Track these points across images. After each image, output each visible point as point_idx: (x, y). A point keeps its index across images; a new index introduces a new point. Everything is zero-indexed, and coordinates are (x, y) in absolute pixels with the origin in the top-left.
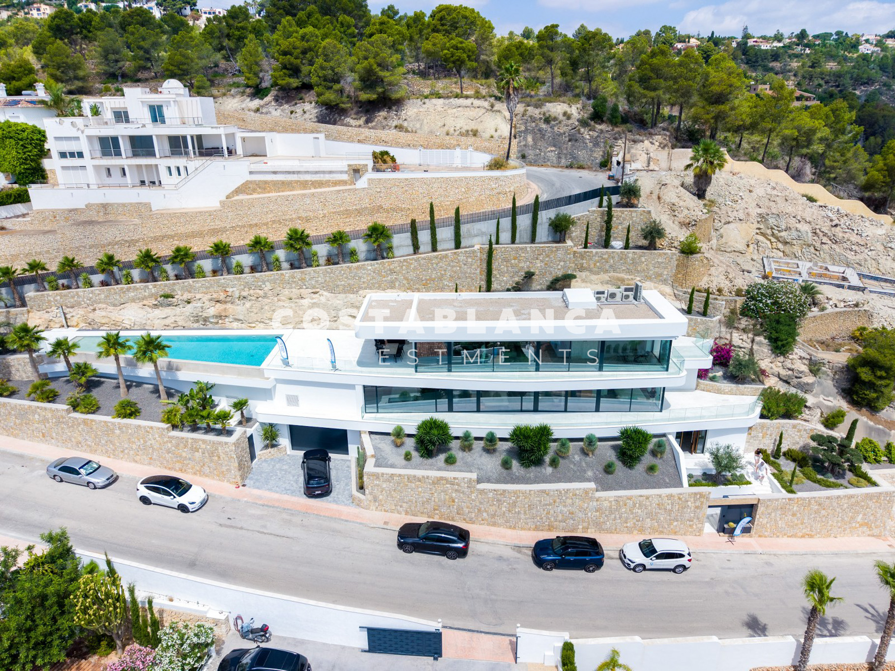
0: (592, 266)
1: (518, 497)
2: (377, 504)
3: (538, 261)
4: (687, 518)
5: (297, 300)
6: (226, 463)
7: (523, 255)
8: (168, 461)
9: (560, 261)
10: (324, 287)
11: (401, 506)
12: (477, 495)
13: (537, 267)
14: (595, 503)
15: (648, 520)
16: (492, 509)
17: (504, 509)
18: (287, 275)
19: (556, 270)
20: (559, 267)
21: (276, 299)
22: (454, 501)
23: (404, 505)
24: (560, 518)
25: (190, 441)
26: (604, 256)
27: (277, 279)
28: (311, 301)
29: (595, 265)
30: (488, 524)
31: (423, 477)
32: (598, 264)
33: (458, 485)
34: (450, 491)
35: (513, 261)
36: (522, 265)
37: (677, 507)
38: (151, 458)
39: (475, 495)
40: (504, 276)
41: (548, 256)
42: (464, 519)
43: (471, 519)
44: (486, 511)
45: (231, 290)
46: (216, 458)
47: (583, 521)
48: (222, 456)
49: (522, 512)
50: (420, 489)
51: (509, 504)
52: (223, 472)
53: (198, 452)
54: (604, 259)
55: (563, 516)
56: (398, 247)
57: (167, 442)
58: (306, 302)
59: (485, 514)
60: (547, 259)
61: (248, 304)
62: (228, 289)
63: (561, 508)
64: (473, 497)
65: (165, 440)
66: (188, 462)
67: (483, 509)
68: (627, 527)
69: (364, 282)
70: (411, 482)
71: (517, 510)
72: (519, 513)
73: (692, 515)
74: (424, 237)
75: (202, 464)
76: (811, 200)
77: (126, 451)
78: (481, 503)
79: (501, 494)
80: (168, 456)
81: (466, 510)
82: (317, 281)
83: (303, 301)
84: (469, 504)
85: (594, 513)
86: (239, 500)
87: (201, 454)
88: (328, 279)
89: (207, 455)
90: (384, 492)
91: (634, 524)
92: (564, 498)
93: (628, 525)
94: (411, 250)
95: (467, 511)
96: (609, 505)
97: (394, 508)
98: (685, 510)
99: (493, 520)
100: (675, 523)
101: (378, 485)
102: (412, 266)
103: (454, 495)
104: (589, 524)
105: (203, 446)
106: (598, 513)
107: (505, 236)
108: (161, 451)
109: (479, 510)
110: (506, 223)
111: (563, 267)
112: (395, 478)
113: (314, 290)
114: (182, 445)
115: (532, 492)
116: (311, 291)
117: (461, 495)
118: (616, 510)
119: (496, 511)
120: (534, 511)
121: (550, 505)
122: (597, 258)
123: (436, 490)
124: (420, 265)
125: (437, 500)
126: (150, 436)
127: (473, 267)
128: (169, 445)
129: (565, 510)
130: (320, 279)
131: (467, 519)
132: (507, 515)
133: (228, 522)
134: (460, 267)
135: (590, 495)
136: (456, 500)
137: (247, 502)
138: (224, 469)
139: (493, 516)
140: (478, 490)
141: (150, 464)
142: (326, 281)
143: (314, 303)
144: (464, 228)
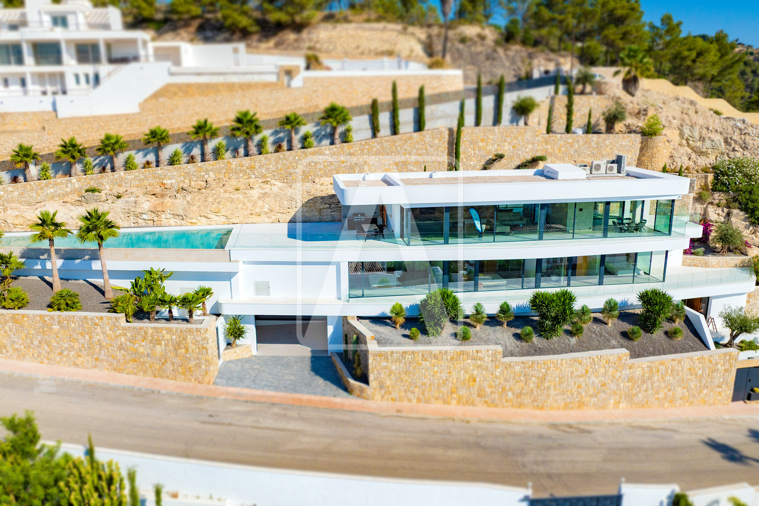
0: (557, 151)
1: (548, 368)
2: (383, 392)
3: (506, 144)
4: (716, 384)
5: (246, 191)
6: (195, 355)
7: (491, 137)
8: (118, 361)
9: (528, 143)
10: (274, 176)
11: (413, 392)
12: (502, 372)
13: (505, 149)
14: (628, 372)
15: (679, 388)
16: (517, 388)
17: (532, 385)
18: (234, 163)
19: (525, 154)
20: (528, 150)
21: (222, 190)
22: (474, 380)
23: (416, 390)
24: (591, 392)
25: (150, 331)
26: (569, 141)
27: (223, 168)
28: (261, 191)
29: (560, 150)
30: (513, 406)
31: (440, 352)
32: (563, 149)
33: (481, 359)
34: (471, 368)
35: (480, 144)
36: (489, 148)
37: (708, 371)
38: (96, 359)
39: (499, 370)
40: (471, 160)
41: (516, 138)
42: (486, 402)
43: (493, 401)
44: (511, 389)
45: (169, 182)
46: (183, 351)
47: (615, 393)
48: (192, 347)
49: (552, 387)
50: (436, 369)
51: (538, 378)
52: (190, 368)
53: (161, 345)
54: (568, 143)
55: (594, 389)
56: (356, 131)
57: (120, 335)
58: (255, 193)
59: (510, 394)
60: (515, 141)
61: (189, 197)
62: (165, 182)
63: (593, 379)
64: (498, 374)
65: (118, 332)
66: (145, 359)
67: (508, 387)
68: (658, 399)
69: (320, 169)
70: (426, 360)
71: (546, 385)
72: (549, 388)
73: (721, 380)
74: (384, 119)
75: (163, 360)
76: (717, 113)
77: (65, 353)
78: (506, 380)
79: (529, 367)
80: (119, 355)
81: (489, 390)
82: (267, 169)
83: (251, 192)
84: (492, 383)
85: (627, 384)
86: (215, 398)
87: (163, 347)
88: (280, 166)
89: (171, 348)
90: (392, 376)
91: (666, 394)
92: (597, 367)
93: (660, 396)
94: (369, 133)
95: (489, 392)
96: (642, 372)
97: (403, 394)
98: (715, 374)
99: (519, 400)
100: (705, 391)
101: (386, 367)
102: (374, 149)
103: (475, 372)
104: (621, 398)
105: (167, 337)
106: (630, 384)
107: (469, 119)
108: (110, 348)
109: (504, 389)
110: (470, 104)
111: (531, 150)
112: (407, 356)
113: (264, 180)
114: (139, 337)
115: (564, 362)
116: (260, 181)
117: (484, 372)
118: (649, 378)
119: (523, 389)
120: (564, 386)
121: (581, 376)
122: (561, 143)
123: (454, 367)
124: (382, 148)
125: (455, 381)
126: (99, 330)
127: (440, 149)
128: (123, 339)
129: (597, 381)
130: (271, 166)
131: (489, 402)
132: (535, 392)
133: (212, 419)
134: (426, 150)
135: (624, 361)
136: (478, 379)
137: (225, 400)
138: (192, 363)
139: (519, 395)
140: (504, 363)
141: (95, 367)
142: (277, 168)
143: (265, 194)
144: (428, 110)
